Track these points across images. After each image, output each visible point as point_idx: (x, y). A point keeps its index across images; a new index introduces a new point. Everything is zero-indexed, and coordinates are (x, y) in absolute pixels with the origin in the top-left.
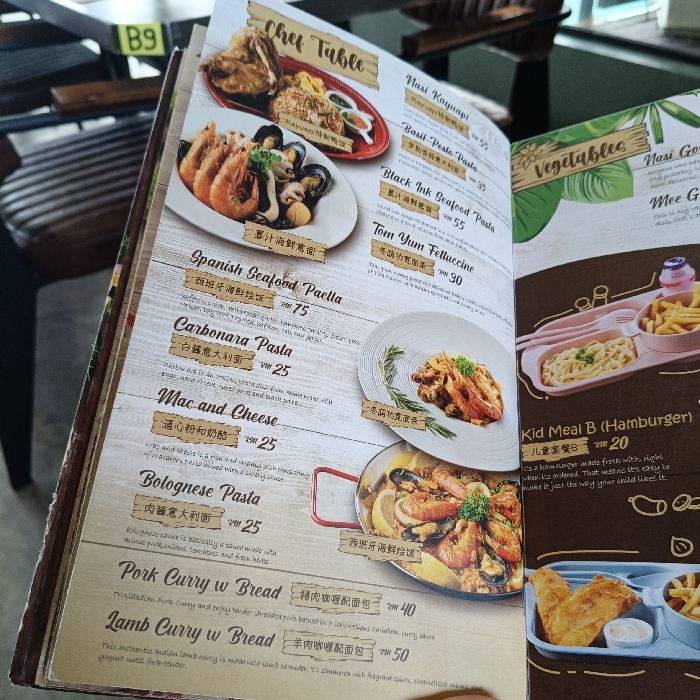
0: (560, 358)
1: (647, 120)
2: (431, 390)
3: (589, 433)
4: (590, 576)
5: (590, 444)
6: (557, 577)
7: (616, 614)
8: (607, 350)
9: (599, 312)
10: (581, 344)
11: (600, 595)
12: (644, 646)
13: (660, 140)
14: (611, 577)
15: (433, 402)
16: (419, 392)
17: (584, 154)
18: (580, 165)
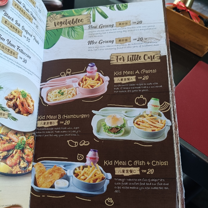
0: (53, 92)
1: (91, 13)
2: (11, 103)
3: (59, 118)
4: (53, 166)
5: (58, 122)
6: (43, 166)
7: (59, 178)
8: (68, 91)
9: (67, 78)
10: (60, 88)
11: (55, 172)
12: (66, 188)
13: (94, 21)
14: (59, 166)
15: (12, 108)
16: (7, 104)
17: (70, 21)
18: (68, 25)
